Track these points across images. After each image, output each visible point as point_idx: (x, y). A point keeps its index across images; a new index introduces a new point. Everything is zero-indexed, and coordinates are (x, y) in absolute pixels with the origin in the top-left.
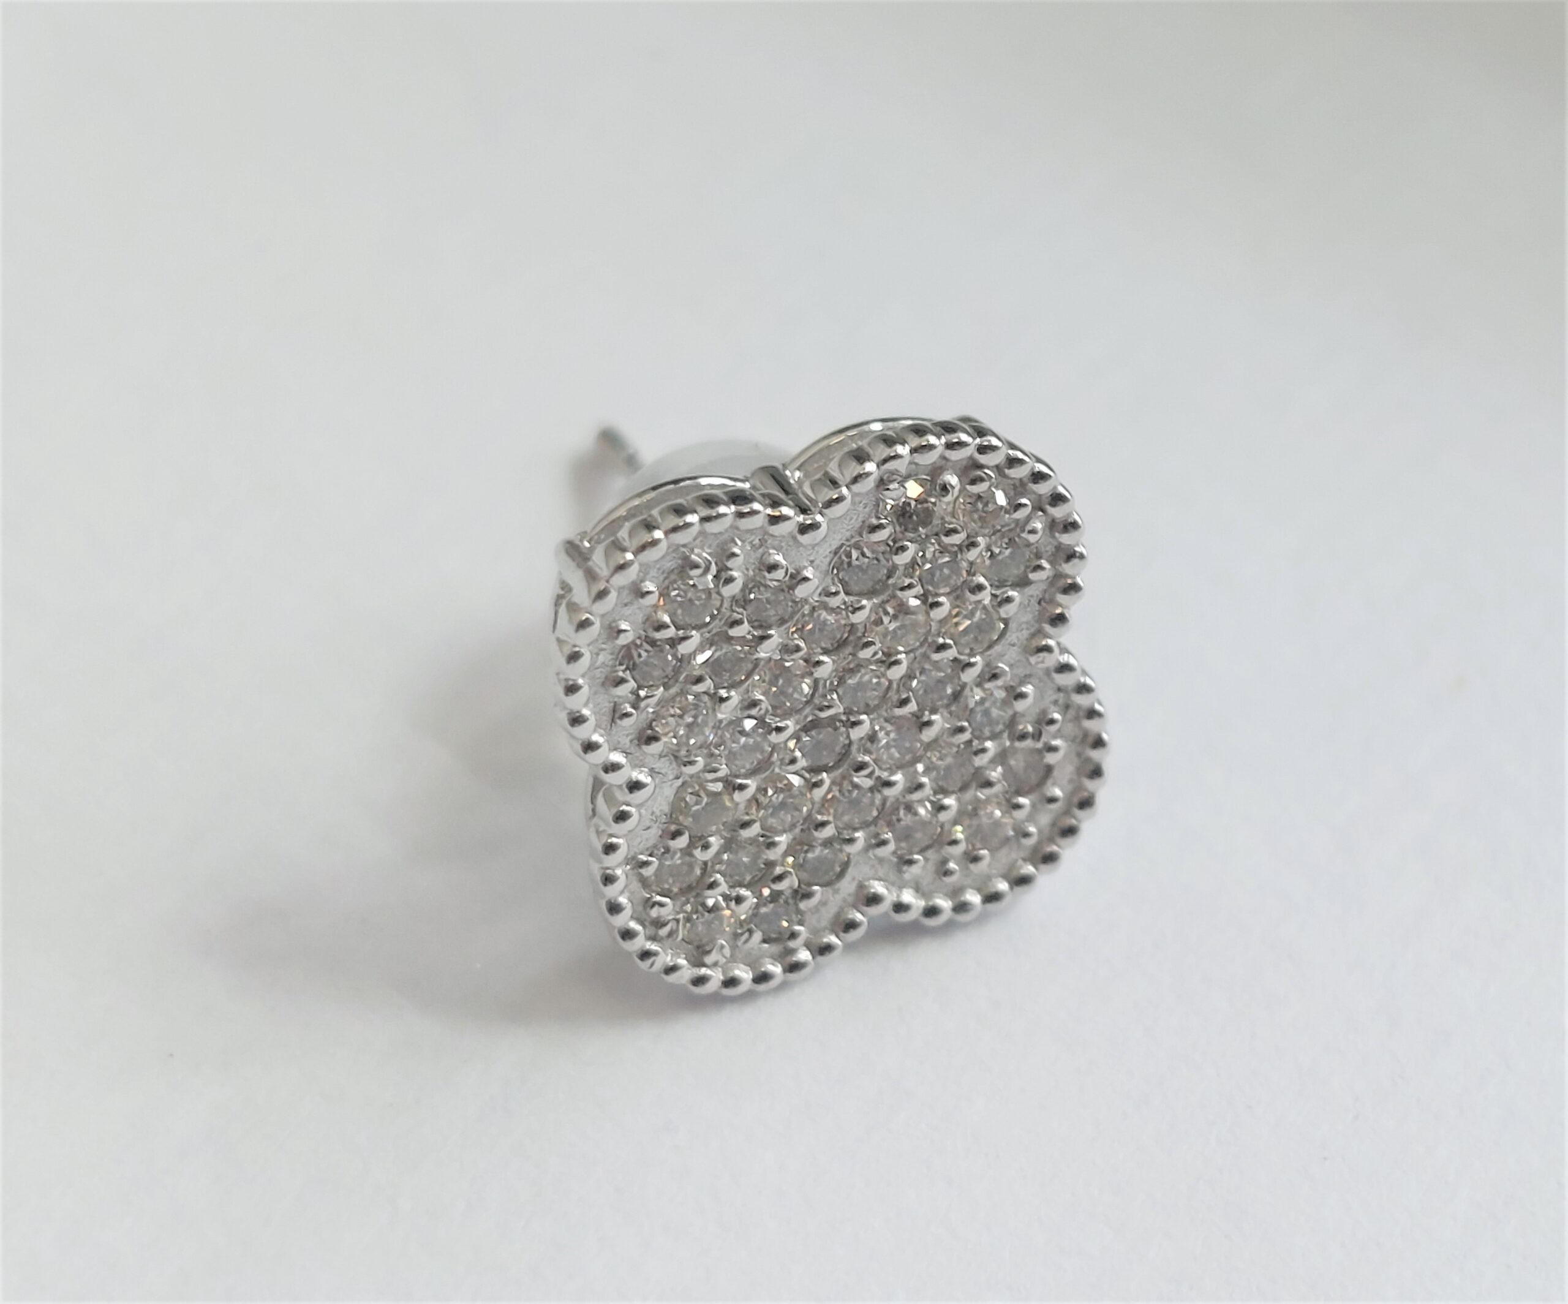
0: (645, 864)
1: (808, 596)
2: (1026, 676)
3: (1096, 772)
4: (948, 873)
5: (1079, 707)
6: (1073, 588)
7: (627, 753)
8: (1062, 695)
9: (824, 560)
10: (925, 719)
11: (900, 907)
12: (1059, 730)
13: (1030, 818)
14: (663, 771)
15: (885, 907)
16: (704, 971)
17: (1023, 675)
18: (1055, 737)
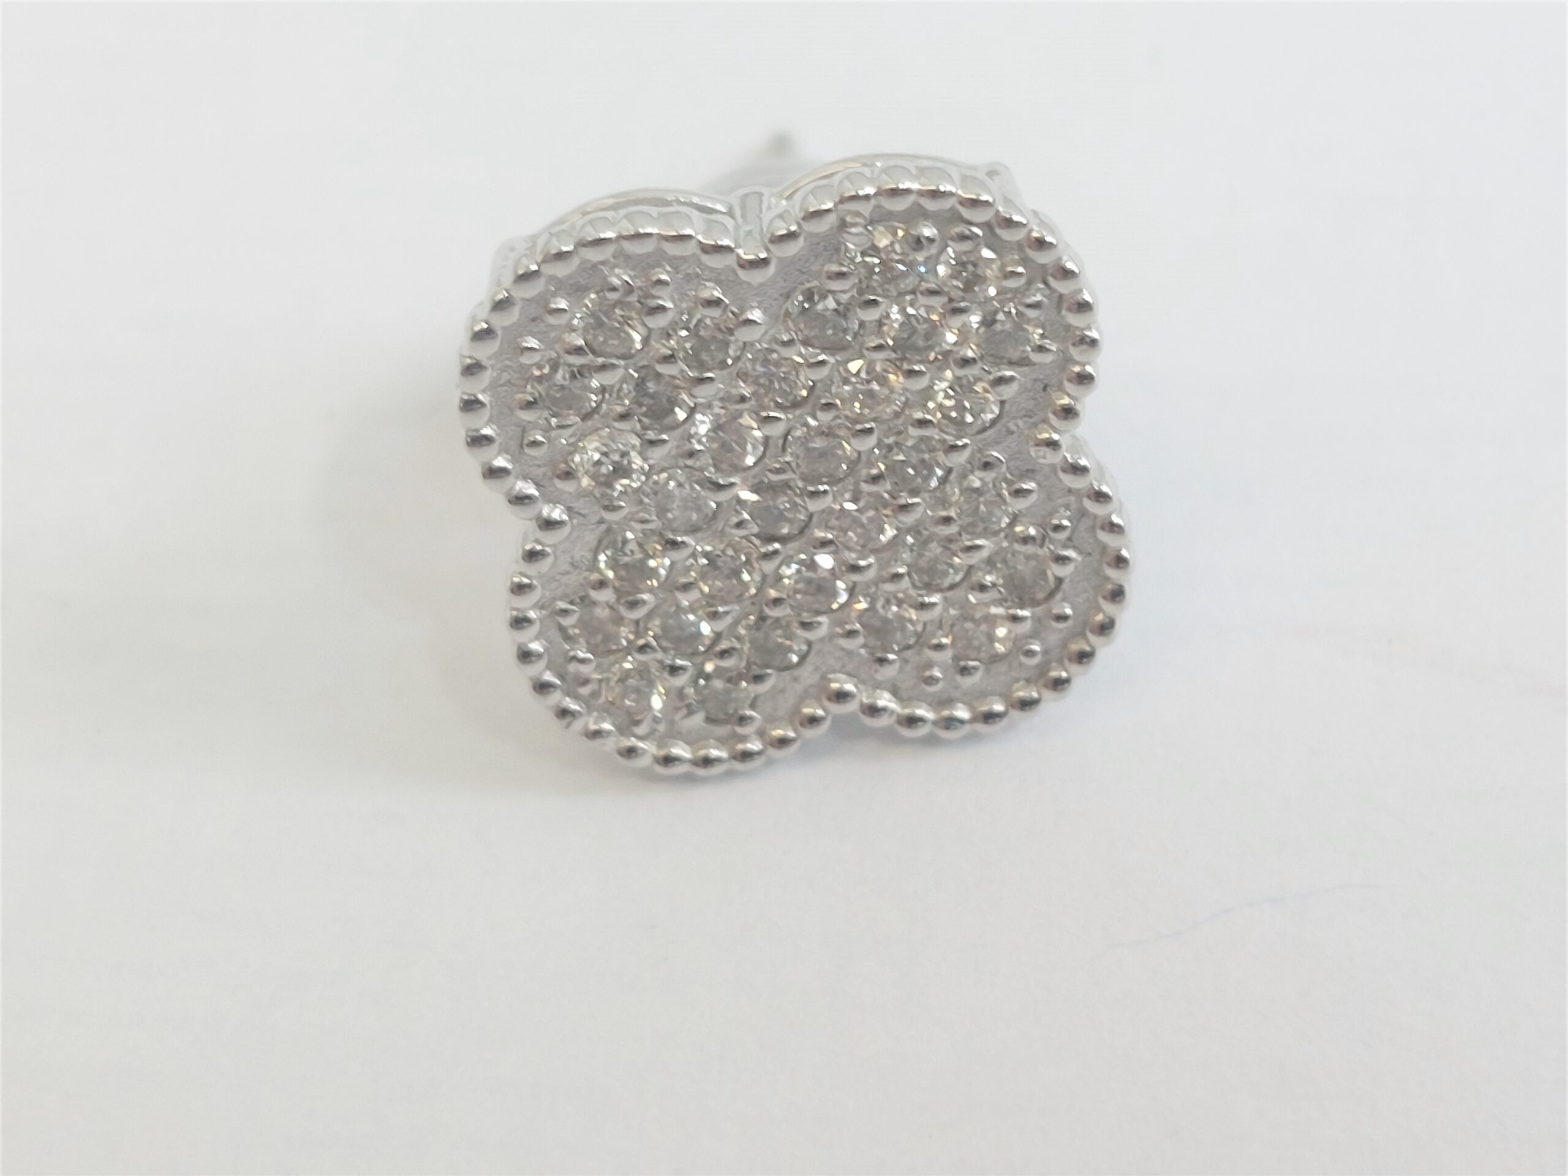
0: (565, 612)
1: (756, 341)
2: (1027, 470)
3: (1117, 595)
4: (931, 680)
5: (1096, 516)
6: (1085, 379)
7: (538, 485)
8: (1073, 498)
9: (773, 303)
10: (902, 501)
11: (873, 710)
12: (1069, 539)
13: (1034, 635)
14: (583, 512)
15: (851, 707)
16: (633, 742)
17: (1025, 469)
18: (1065, 546)
